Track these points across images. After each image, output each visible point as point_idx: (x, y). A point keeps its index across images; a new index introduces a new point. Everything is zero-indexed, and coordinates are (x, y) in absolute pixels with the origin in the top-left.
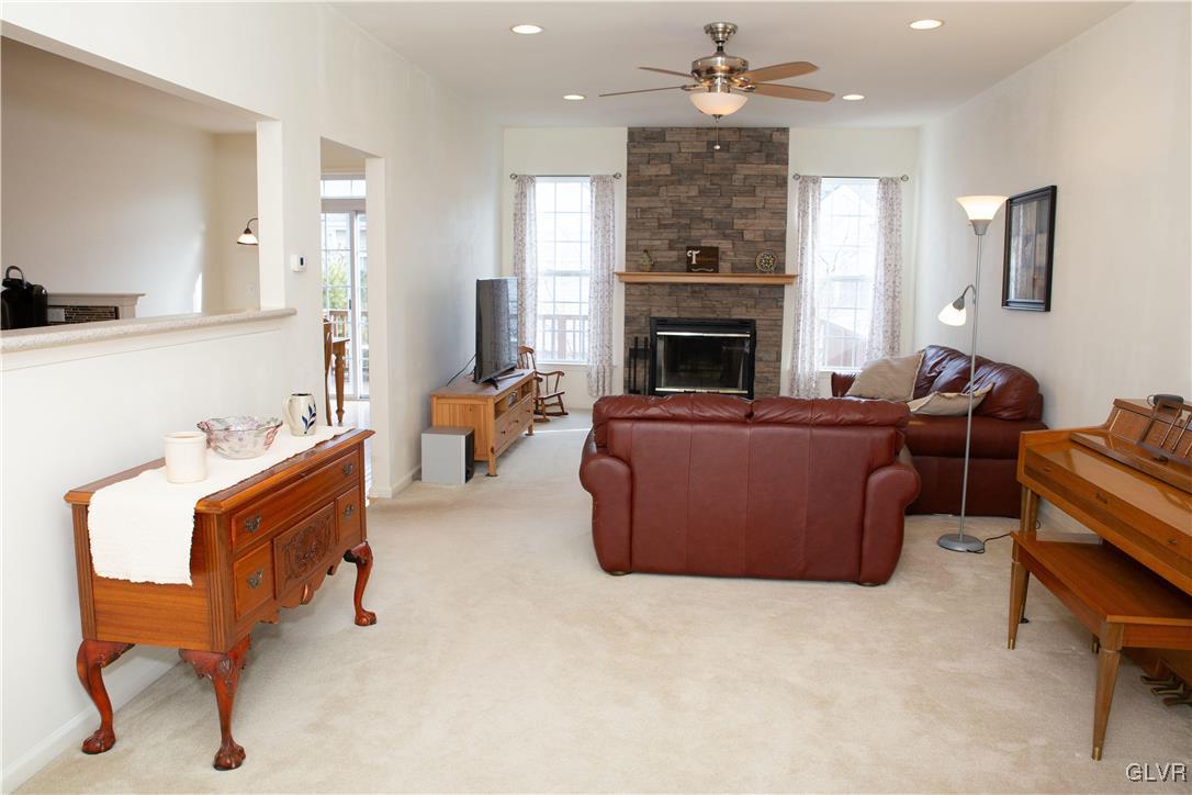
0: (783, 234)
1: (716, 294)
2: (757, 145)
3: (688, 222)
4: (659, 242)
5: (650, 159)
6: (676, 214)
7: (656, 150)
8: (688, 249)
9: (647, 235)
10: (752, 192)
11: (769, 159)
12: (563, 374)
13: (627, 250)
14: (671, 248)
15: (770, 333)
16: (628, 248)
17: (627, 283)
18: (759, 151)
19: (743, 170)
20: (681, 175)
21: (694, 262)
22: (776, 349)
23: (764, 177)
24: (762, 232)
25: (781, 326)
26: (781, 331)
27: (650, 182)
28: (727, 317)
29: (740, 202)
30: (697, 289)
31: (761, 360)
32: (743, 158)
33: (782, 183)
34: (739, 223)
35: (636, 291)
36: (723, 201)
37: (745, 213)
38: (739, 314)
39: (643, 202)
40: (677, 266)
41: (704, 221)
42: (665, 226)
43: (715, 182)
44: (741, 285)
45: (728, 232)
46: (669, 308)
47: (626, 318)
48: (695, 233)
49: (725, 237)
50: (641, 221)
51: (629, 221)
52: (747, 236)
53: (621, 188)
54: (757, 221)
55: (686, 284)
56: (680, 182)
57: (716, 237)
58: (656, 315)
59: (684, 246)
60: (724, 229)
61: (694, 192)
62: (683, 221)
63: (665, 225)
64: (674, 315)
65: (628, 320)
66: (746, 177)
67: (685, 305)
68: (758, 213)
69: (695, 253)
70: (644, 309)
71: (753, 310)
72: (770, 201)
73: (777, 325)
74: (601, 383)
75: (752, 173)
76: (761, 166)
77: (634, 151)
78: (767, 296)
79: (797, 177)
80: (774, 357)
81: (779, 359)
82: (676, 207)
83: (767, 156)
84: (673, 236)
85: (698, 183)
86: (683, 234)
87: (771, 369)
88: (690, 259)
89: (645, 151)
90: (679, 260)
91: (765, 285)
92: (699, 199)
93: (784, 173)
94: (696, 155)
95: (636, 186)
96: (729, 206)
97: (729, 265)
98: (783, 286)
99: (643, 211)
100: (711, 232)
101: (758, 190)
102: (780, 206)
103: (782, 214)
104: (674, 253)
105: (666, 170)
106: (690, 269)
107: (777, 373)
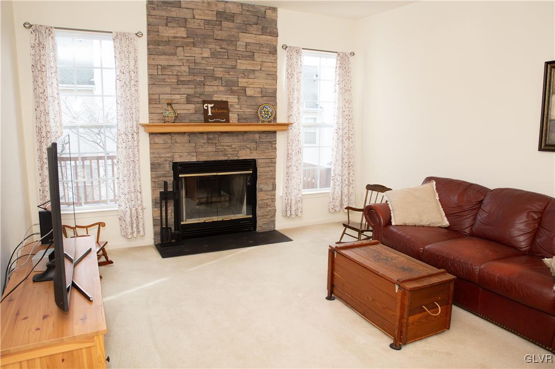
0: (275, 91)
1: (226, 140)
2: (254, 19)
3: (203, 79)
4: (178, 97)
5: (168, 21)
6: (192, 72)
7: (174, 14)
8: (204, 102)
9: (168, 90)
10: (251, 57)
11: (264, 31)
12: (103, 225)
13: (150, 103)
14: (188, 102)
15: (267, 169)
16: (151, 101)
17: (151, 134)
18: (257, 24)
19: (245, 38)
20: (195, 39)
21: (210, 114)
22: (272, 181)
23: (261, 45)
24: (259, 90)
25: (275, 163)
26: (275, 167)
27: (168, 42)
28: (236, 158)
29: (243, 65)
30: (211, 136)
31: (262, 191)
32: (244, 28)
33: (273, 52)
34: (242, 82)
35: (159, 140)
36: (230, 63)
37: (247, 73)
38: (244, 155)
39: (163, 61)
40: (194, 117)
41: (216, 79)
42: (184, 83)
43: (223, 46)
44: (246, 132)
45: (234, 88)
46: (189, 153)
47: (152, 164)
48: (208, 89)
49: (233, 92)
50: (161, 77)
51: (151, 76)
52: (249, 92)
53: (142, 45)
54: (256, 80)
55: (202, 133)
56: (194, 45)
57: (225, 93)
58: (178, 160)
59: (200, 100)
60: (231, 86)
61: (207, 54)
62: (198, 79)
63: (182, 81)
64: (194, 159)
65: (154, 166)
66: (247, 44)
67: (201, 150)
68: (257, 74)
69: (210, 106)
70: (168, 155)
71: (255, 152)
72: (265, 64)
73: (272, 162)
74: (135, 226)
75: (252, 41)
76: (258, 36)
77: (154, 13)
78: (266, 140)
79: (285, 47)
80: (270, 187)
81: (274, 188)
82: (192, 66)
83: (262, 29)
84: (191, 91)
85: (210, 46)
86: (199, 90)
87: (269, 197)
88: (206, 111)
89: (164, 14)
90: (196, 112)
91: (264, 132)
92: (211, 60)
93: (274, 43)
94: (207, 22)
95: (156, 45)
96: (234, 67)
97: (236, 116)
98: (275, 132)
99: (164, 68)
100: (222, 88)
101: (256, 56)
102: (272, 69)
103: (273, 76)
104: (192, 106)
105: (182, 32)
106: (207, 119)
107: (273, 200)
